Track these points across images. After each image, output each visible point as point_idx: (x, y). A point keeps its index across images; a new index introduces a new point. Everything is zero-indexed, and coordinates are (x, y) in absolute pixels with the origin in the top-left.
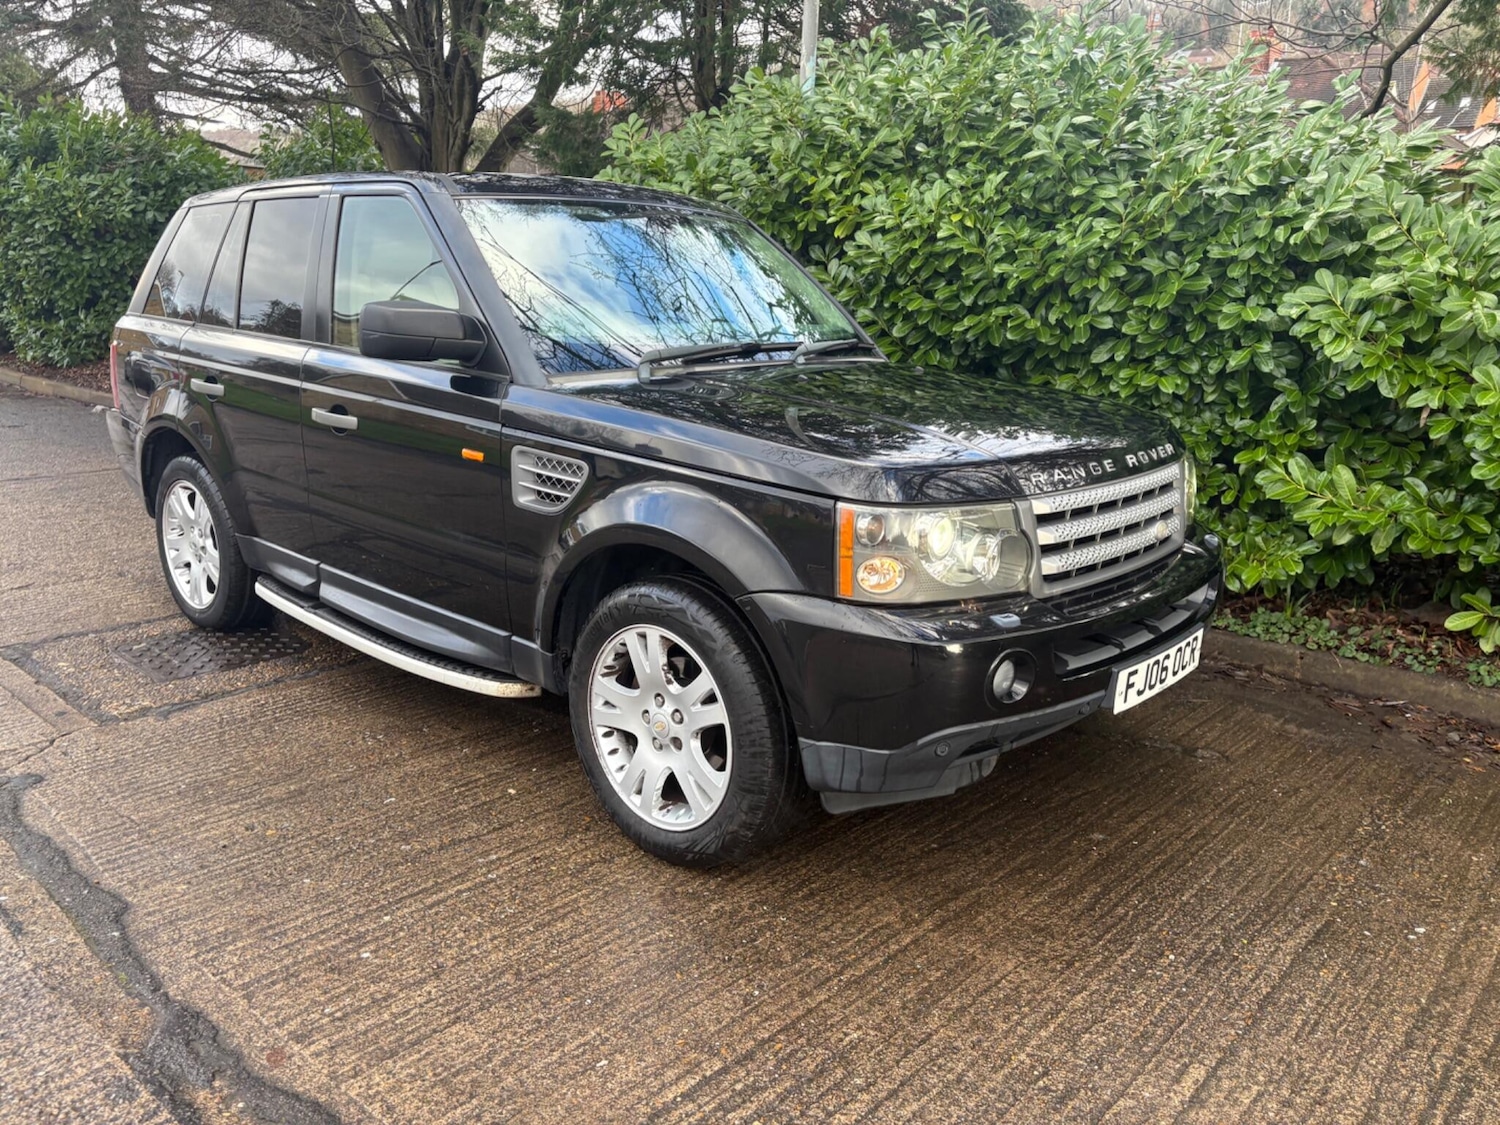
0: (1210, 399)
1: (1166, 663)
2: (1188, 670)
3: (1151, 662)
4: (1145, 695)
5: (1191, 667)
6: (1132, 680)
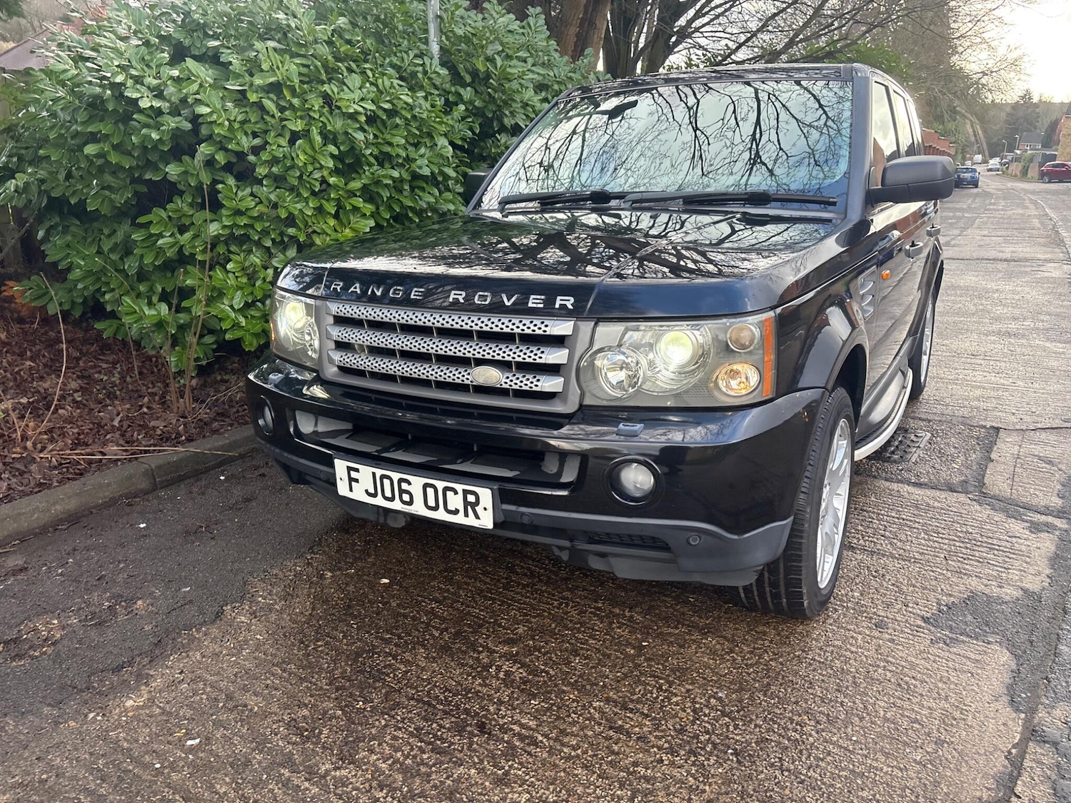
1: (404, 486)
2: (459, 519)
3: (379, 472)
4: (379, 501)
5: (471, 521)
6: (353, 474)
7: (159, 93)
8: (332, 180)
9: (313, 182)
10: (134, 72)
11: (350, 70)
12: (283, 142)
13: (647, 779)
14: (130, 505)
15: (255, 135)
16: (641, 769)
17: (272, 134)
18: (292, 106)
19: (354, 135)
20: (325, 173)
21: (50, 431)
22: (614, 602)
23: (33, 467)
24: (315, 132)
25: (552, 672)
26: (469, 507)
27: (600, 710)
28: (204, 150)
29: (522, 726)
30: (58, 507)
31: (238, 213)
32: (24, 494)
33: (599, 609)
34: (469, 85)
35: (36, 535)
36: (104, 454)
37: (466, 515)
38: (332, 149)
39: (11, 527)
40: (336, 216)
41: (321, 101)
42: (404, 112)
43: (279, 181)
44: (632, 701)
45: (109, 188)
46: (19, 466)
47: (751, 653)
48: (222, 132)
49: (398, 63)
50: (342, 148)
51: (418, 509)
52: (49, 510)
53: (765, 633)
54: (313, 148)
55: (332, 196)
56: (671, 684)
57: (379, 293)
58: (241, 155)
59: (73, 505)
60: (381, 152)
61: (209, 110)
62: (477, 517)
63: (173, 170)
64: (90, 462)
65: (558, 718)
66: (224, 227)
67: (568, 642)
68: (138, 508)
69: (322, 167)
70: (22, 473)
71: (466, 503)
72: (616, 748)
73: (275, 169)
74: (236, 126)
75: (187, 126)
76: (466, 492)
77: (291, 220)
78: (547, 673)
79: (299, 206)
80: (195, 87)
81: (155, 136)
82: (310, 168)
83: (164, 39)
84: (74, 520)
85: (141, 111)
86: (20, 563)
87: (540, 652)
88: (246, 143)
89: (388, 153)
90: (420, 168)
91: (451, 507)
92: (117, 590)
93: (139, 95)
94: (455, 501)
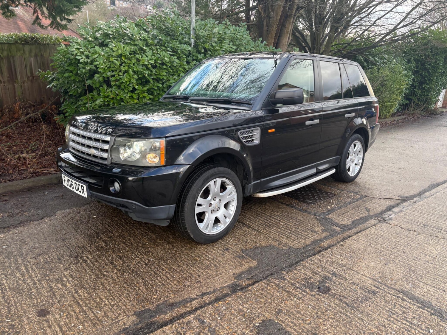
1: (72, 183)
6: (65, 178)
7: (88, 57)
8: (136, 87)
9: (129, 87)
10: (81, 50)
11: (151, 49)
12: (121, 74)
13: (104, 275)
14: (48, 187)
15: (113, 71)
16: (105, 273)
17: (118, 71)
18: (125, 62)
19: (144, 72)
20: (134, 85)
21: (38, 163)
22: (152, 232)
23: (25, 172)
24: (131, 71)
25: (112, 246)
26: (83, 191)
27: (113, 258)
28: (96, 76)
29: (88, 258)
30: (26, 185)
31: (105, 97)
32: (18, 179)
33: (145, 233)
34: (203, 53)
35: (17, 192)
36: (48, 171)
38: (136, 77)
39: (9, 188)
40: (138, 99)
41: (135, 60)
42: (167, 64)
43: (119, 87)
44: (125, 257)
45: (77, 87)
46: (22, 172)
47: (175, 251)
48: (101, 71)
49: (172, 46)
50: (140, 76)
51: (74, 190)
52: (22, 185)
53: (186, 246)
54: (130, 76)
55: (136, 92)
56: (141, 254)
58: (108, 78)
59: (30, 185)
60: (157, 78)
61: (98, 63)
62: (84, 194)
63: (88, 82)
64: (43, 173)
65: (100, 257)
66: (101, 101)
67: (126, 240)
68: (50, 188)
69: (133, 83)
70: (22, 174)
71: (82, 189)
72: (105, 267)
73: (117, 83)
74: (107, 68)
75: (94, 68)
76: (82, 186)
77: (122, 100)
78: (110, 246)
79: (125, 95)
80: (96, 56)
81: (84, 71)
82: (128, 83)
83: (96, 38)
84: (30, 190)
85: (81, 63)
86: (7, 199)
87: (115, 241)
88: (109, 74)
89: (159, 78)
90: (172, 83)
91: (79, 190)
92: (24, 209)
93: (81, 58)
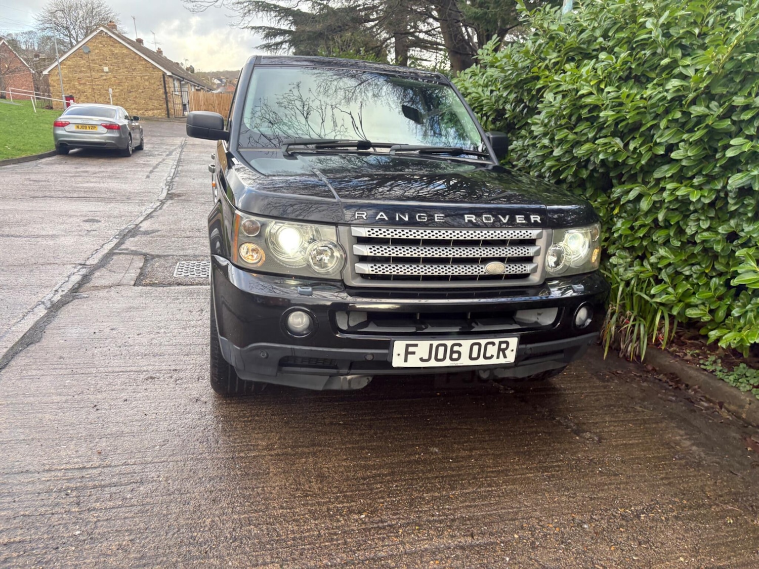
0: (733, 208)
1: (456, 348)
2: (494, 361)
3: (435, 343)
4: (433, 363)
5: (502, 360)
6: (411, 349)
26: (501, 353)
37: (498, 357)
51: (465, 361)
57: (406, 219)
62: (505, 357)
71: (500, 349)
76: (501, 343)
91: (488, 355)
94: (492, 350)
